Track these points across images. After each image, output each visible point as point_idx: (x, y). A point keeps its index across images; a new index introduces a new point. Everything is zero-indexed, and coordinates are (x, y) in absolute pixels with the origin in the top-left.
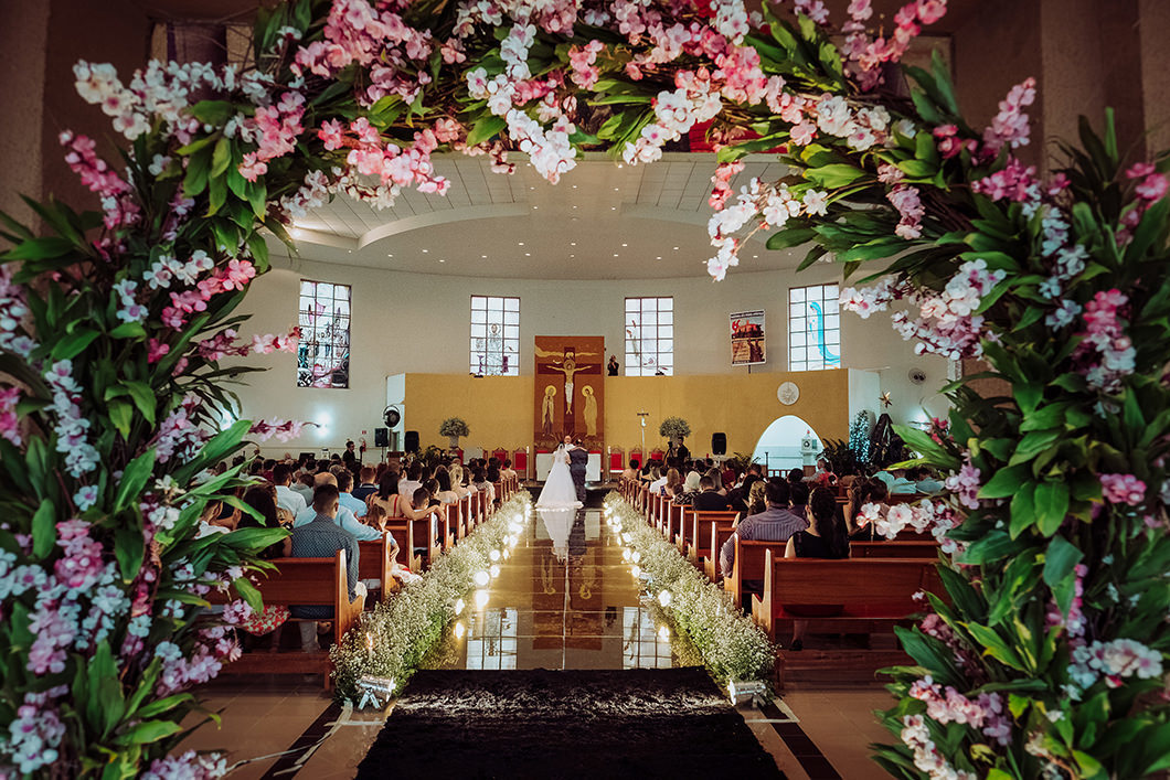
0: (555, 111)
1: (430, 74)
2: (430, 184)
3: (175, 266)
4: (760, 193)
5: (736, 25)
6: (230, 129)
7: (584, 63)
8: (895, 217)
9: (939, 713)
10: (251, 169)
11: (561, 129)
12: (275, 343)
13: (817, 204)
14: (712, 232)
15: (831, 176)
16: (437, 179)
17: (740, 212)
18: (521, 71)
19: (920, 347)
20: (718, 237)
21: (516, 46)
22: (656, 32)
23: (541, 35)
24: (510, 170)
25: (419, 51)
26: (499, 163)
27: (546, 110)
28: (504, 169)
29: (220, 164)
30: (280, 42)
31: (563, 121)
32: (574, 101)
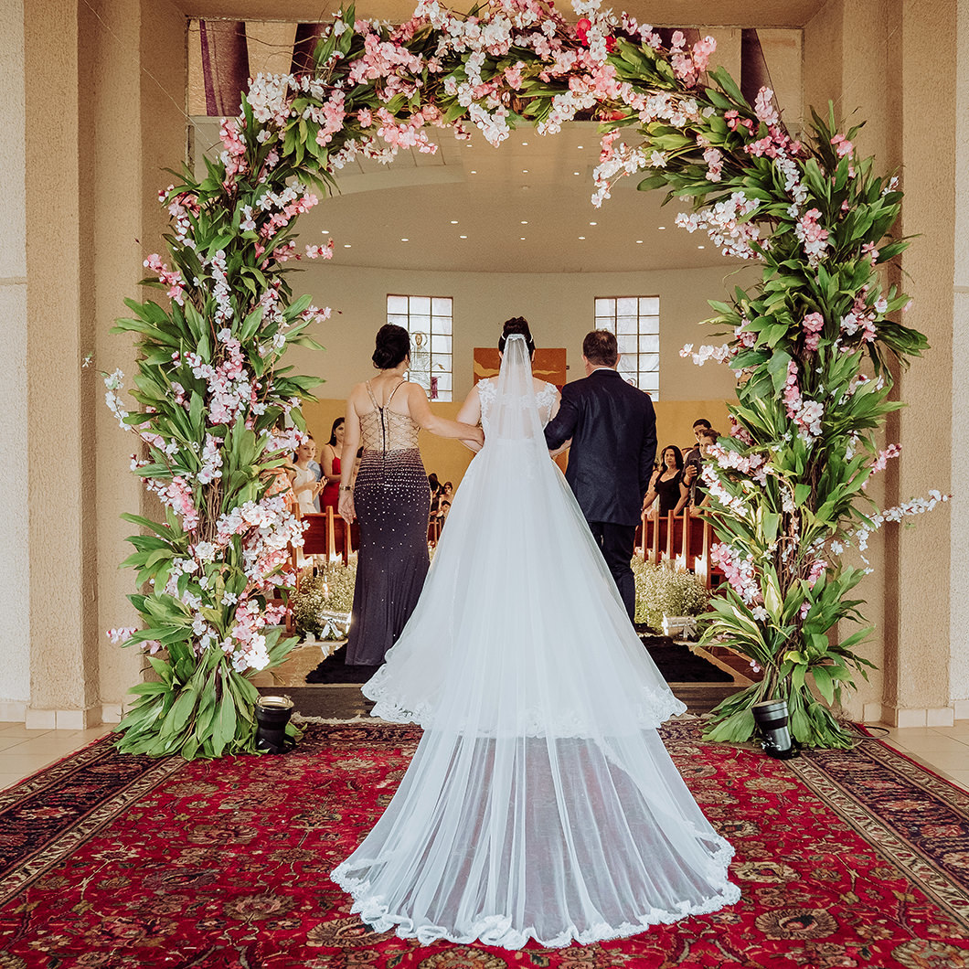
0: (497, 102)
1: (422, 81)
2: (426, 147)
3: (274, 197)
4: (626, 153)
5: (600, 54)
6: (306, 115)
7: (515, 75)
8: (705, 168)
10: (323, 138)
11: (501, 114)
12: (320, 251)
13: (660, 160)
14: (596, 177)
15: (669, 142)
16: (431, 145)
17: (612, 165)
18: (477, 81)
19: (725, 250)
20: (599, 180)
21: (474, 65)
22: (557, 55)
23: (490, 58)
24: (468, 138)
25: (417, 68)
26: (460, 133)
27: (491, 103)
28: (463, 137)
29: (304, 135)
30: (330, 59)
31: (502, 108)
32: (509, 95)
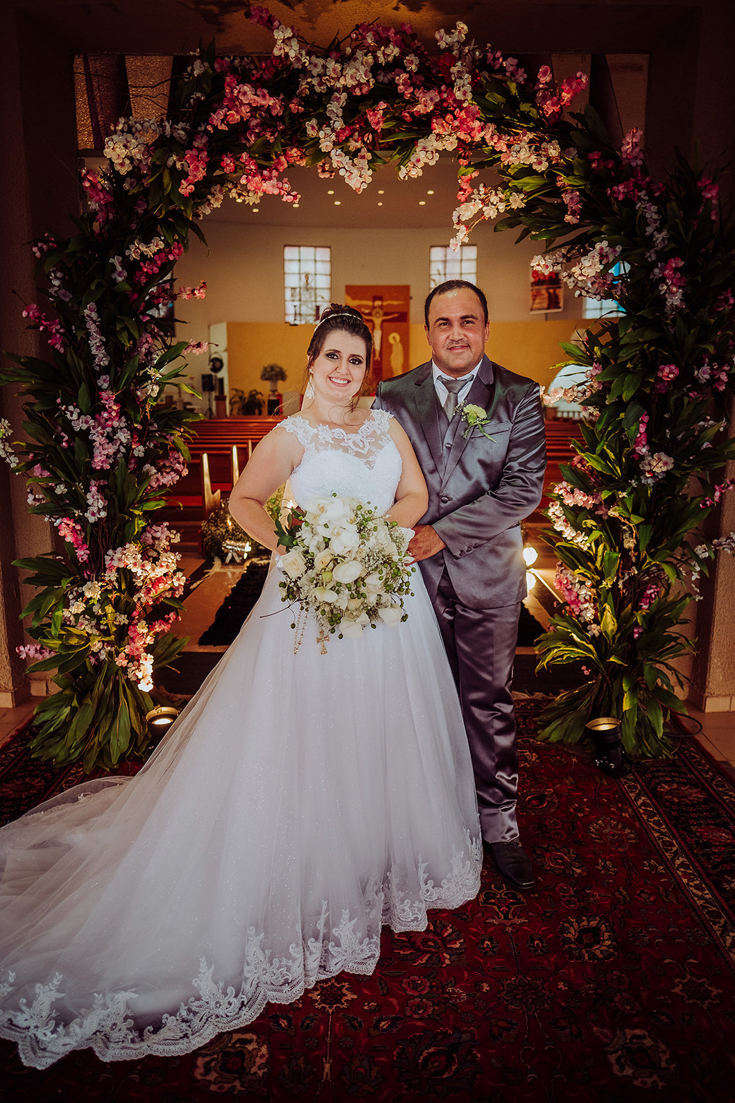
0: (359, 145)
1: (284, 123)
2: (289, 197)
3: (143, 248)
4: (485, 194)
5: (465, 93)
6: (170, 163)
7: (377, 116)
8: (563, 209)
9: (569, 501)
10: (186, 188)
11: (363, 157)
12: (193, 292)
13: (517, 202)
14: (455, 219)
15: (528, 184)
16: (294, 193)
17: (472, 207)
18: (339, 125)
19: (578, 293)
20: (458, 224)
21: (335, 108)
22: (418, 94)
23: (351, 97)
24: (331, 176)
25: (278, 111)
26: (324, 171)
27: (353, 145)
28: (327, 175)
29: (168, 186)
30: (192, 101)
31: (364, 151)
32: (370, 137)
